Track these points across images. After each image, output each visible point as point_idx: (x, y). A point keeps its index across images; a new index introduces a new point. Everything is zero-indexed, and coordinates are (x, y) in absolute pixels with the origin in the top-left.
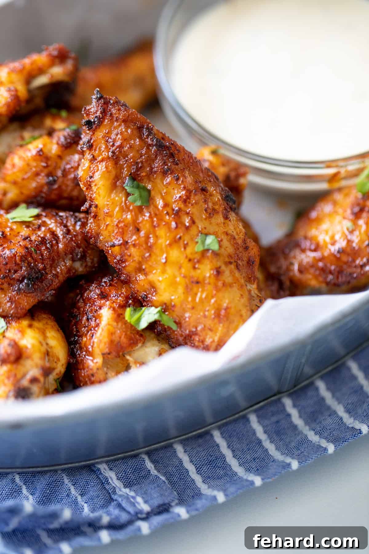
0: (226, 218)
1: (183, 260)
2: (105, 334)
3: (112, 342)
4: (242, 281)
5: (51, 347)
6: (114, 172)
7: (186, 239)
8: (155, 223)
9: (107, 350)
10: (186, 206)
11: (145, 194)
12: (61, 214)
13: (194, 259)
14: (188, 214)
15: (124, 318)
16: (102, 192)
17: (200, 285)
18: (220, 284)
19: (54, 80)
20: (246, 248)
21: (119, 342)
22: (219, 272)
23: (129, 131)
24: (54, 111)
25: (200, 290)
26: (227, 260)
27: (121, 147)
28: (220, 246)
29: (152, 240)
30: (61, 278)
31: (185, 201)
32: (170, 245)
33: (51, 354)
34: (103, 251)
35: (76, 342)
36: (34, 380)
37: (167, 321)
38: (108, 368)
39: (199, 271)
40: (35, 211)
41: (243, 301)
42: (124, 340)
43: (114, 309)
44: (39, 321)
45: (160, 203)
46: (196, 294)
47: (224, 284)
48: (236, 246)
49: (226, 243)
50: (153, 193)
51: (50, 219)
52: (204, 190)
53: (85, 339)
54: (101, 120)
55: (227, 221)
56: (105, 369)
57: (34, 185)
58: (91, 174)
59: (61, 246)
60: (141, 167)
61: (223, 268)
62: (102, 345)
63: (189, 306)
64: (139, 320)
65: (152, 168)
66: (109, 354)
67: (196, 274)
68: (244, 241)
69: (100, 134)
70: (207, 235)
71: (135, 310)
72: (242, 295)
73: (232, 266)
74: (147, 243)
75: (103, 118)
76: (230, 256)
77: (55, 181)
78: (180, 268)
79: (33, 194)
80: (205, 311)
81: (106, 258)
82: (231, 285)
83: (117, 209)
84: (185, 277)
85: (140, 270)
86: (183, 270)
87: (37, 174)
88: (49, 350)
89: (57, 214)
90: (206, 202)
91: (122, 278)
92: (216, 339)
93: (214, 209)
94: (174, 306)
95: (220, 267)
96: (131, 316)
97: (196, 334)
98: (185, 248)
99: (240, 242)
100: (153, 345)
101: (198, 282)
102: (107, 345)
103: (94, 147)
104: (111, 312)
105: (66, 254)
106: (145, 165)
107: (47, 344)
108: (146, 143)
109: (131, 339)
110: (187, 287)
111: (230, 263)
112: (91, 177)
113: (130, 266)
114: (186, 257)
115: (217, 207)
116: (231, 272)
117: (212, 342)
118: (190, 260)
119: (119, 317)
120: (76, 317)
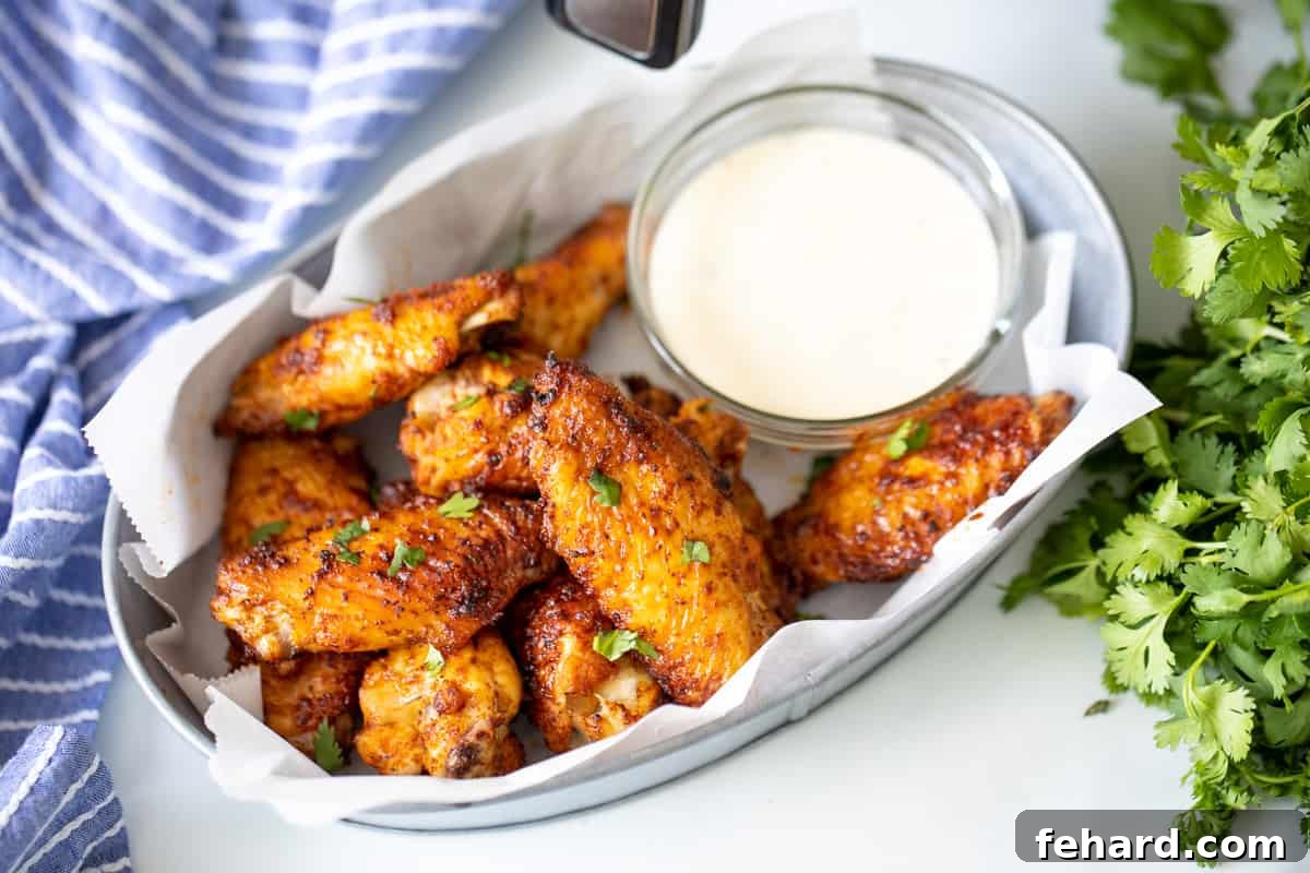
0: (718, 512)
1: (665, 576)
2: (569, 668)
3: (577, 678)
4: (740, 595)
5: (500, 686)
6: (575, 465)
7: (669, 548)
8: (628, 529)
9: (570, 689)
10: (667, 504)
11: (615, 491)
12: (507, 503)
13: (679, 573)
14: (669, 514)
15: (591, 646)
16: (561, 488)
17: (686, 606)
18: (712, 603)
19: (494, 319)
20: (746, 549)
21: (587, 678)
22: (709, 589)
23: (593, 408)
24: (493, 355)
25: (686, 612)
26: (721, 570)
27: (583, 429)
28: (711, 554)
29: (623, 550)
30: (510, 594)
31: (666, 498)
32: (648, 556)
33: (501, 695)
34: (562, 558)
35: (532, 674)
36: (481, 735)
37: (646, 650)
38: (572, 710)
39: (685, 589)
40: (474, 501)
41: (741, 622)
42: (593, 675)
43: (579, 636)
44: (485, 651)
45: (634, 501)
46: (682, 617)
47: (717, 605)
48: (732, 549)
49: (718, 549)
50: (625, 488)
51: (494, 512)
52: (690, 479)
53: (543, 673)
54: (556, 395)
55: (720, 518)
56: (570, 712)
57: (472, 463)
58: (546, 466)
59: (509, 553)
60: (609, 456)
61: (716, 581)
62: (565, 683)
63: (674, 632)
64: (610, 649)
65: (623, 456)
66: (574, 693)
67: (682, 592)
68: (743, 540)
69: (557, 412)
70: (694, 541)
71: (605, 634)
72: (740, 616)
73: (728, 579)
74: (619, 554)
75: (560, 391)
76: (724, 565)
77: (498, 462)
78: (661, 584)
79: (471, 473)
80: (694, 637)
81: (567, 566)
82: (725, 604)
83: (581, 509)
84: (667, 596)
85: (609, 584)
86: (665, 588)
87: (476, 451)
88: (499, 690)
89: (503, 504)
90: (692, 496)
91: (588, 593)
92: (708, 671)
93: (703, 504)
94: (655, 631)
95: (711, 582)
96: (601, 643)
97: (682, 664)
98: (667, 560)
99: (737, 542)
100: (630, 676)
101: (683, 603)
102: (571, 682)
103: (549, 429)
104: (575, 639)
105: (515, 562)
106: (614, 452)
107: (496, 683)
108: (614, 424)
109: (600, 672)
110: (670, 609)
111: (725, 574)
112: (546, 470)
113: (598, 579)
114: (669, 571)
115: (705, 501)
116: (726, 586)
117: (702, 677)
118: (673, 575)
119: (586, 645)
120: (530, 638)
